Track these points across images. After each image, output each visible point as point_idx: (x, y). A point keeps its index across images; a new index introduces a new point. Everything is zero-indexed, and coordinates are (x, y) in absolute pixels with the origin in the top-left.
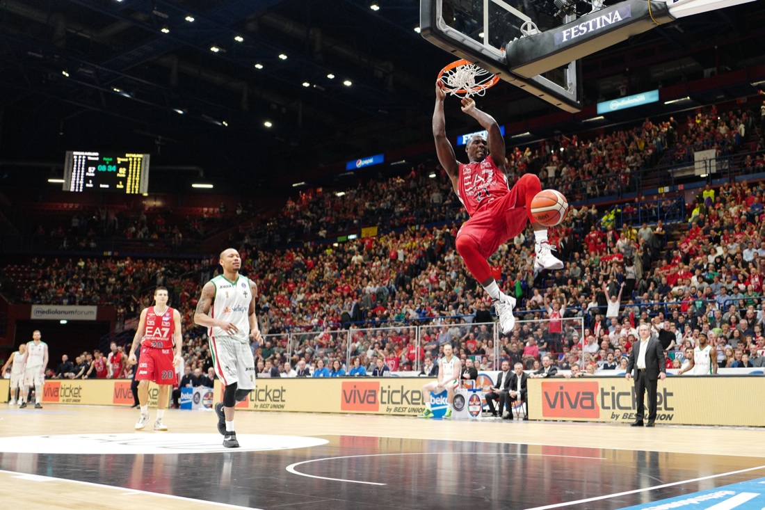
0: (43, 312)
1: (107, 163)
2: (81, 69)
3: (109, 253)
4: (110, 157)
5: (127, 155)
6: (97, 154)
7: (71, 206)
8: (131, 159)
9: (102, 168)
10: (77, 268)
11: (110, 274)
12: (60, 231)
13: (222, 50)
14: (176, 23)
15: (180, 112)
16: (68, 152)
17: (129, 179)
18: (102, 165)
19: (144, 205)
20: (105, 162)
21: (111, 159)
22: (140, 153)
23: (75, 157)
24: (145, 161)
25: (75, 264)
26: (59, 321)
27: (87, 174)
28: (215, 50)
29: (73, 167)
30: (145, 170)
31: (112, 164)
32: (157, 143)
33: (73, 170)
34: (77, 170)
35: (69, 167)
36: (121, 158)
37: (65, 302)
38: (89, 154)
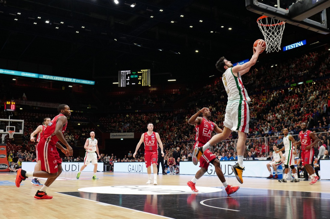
0: (114, 136)
2: (121, 37)
3: (137, 111)
4: (135, 72)
5: (141, 70)
6: (130, 71)
7: (122, 93)
8: (143, 72)
9: (132, 77)
10: (126, 118)
11: (138, 120)
13: (175, 22)
14: (156, 13)
15: (161, 50)
16: (119, 71)
17: (143, 80)
18: (132, 75)
19: (150, 90)
20: (133, 74)
21: (135, 73)
22: (146, 69)
23: (122, 73)
24: (149, 72)
25: (125, 116)
26: (120, 139)
27: (127, 79)
28: (172, 22)
29: (121, 77)
30: (149, 76)
31: (136, 74)
32: (153, 64)
33: (121, 78)
34: (123, 78)
35: (120, 77)
36: (139, 72)
37: (122, 131)
38: (127, 71)
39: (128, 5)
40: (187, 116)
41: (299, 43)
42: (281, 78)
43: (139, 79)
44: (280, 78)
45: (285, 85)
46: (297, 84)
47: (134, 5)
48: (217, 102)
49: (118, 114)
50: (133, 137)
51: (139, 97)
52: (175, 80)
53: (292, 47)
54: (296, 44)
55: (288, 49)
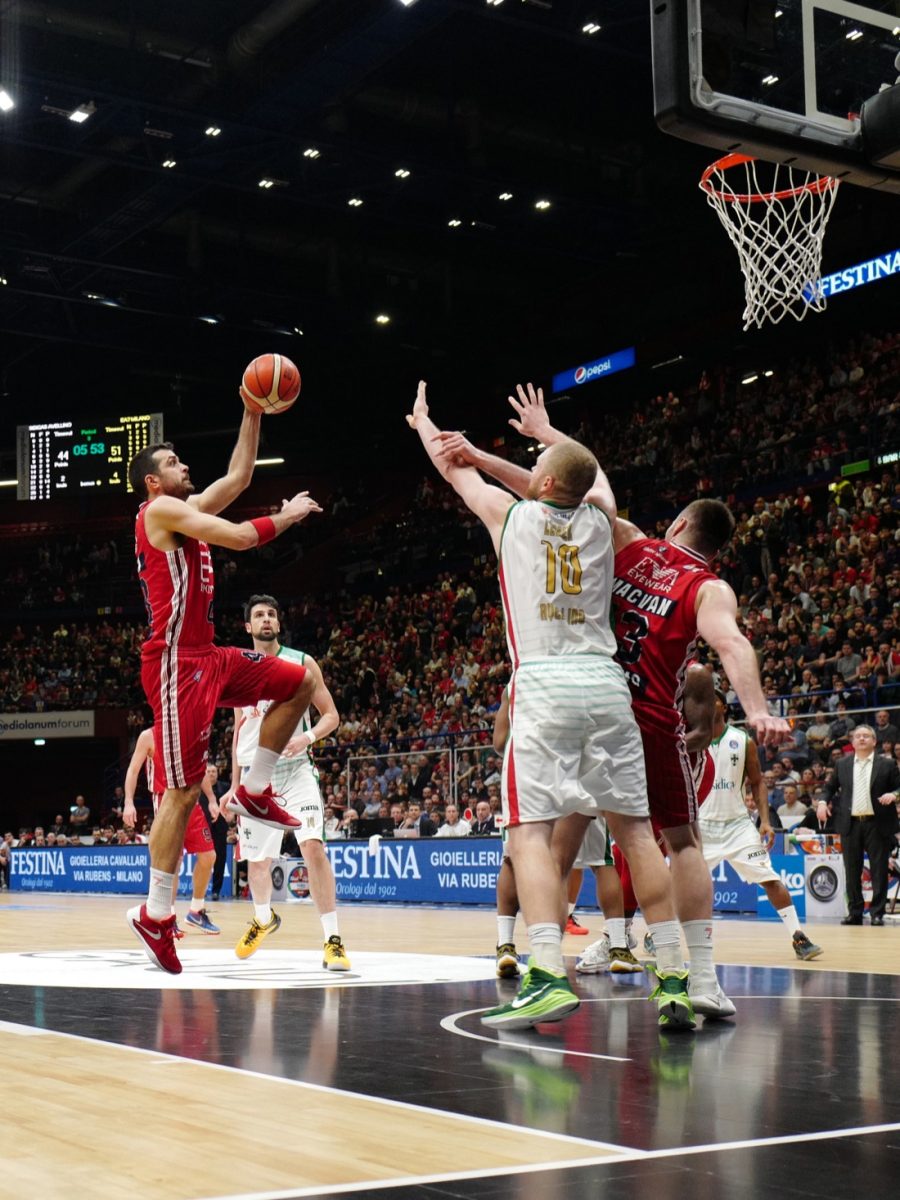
0: (5, 726)
1: (89, 439)
2: (27, 268)
3: (107, 610)
4: (92, 429)
5: (123, 420)
6: (69, 425)
7: (34, 527)
8: (129, 427)
9: (80, 450)
10: (53, 643)
11: (111, 650)
12: (21, 576)
13: (280, 182)
14: (189, 145)
15: (212, 321)
16: (19, 428)
18: (80, 444)
20: (85, 436)
21: (94, 432)
22: (144, 414)
23: (33, 435)
24: (156, 428)
25: (48, 637)
26: (33, 740)
27: (56, 464)
28: (266, 184)
29: (31, 454)
31: (96, 439)
32: (174, 388)
33: (31, 459)
34: (37, 459)
35: (23, 455)
36: (112, 426)
37: (39, 704)
38: (56, 426)
39: (56, 115)
40: (340, 627)
41: (885, 261)
42: (793, 434)
43: (110, 459)
44: (784, 438)
45: (810, 471)
46: (873, 461)
47: (84, 110)
48: (483, 561)
49: (19, 628)
50: (88, 731)
51: (113, 543)
52: (281, 460)
53: (851, 280)
54: (870, 265)
55: (827, 291)
